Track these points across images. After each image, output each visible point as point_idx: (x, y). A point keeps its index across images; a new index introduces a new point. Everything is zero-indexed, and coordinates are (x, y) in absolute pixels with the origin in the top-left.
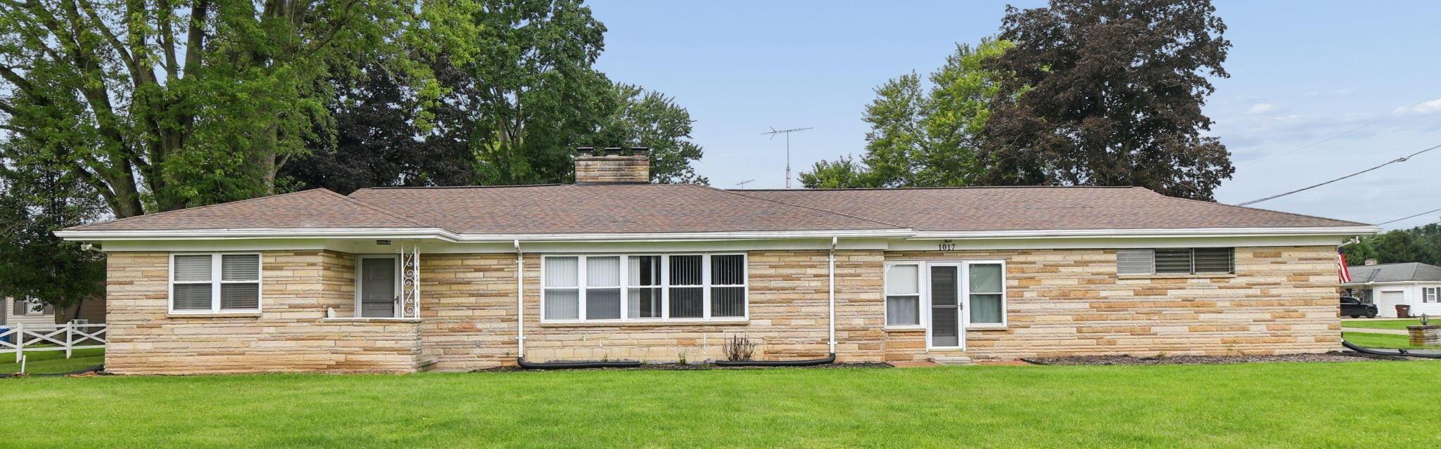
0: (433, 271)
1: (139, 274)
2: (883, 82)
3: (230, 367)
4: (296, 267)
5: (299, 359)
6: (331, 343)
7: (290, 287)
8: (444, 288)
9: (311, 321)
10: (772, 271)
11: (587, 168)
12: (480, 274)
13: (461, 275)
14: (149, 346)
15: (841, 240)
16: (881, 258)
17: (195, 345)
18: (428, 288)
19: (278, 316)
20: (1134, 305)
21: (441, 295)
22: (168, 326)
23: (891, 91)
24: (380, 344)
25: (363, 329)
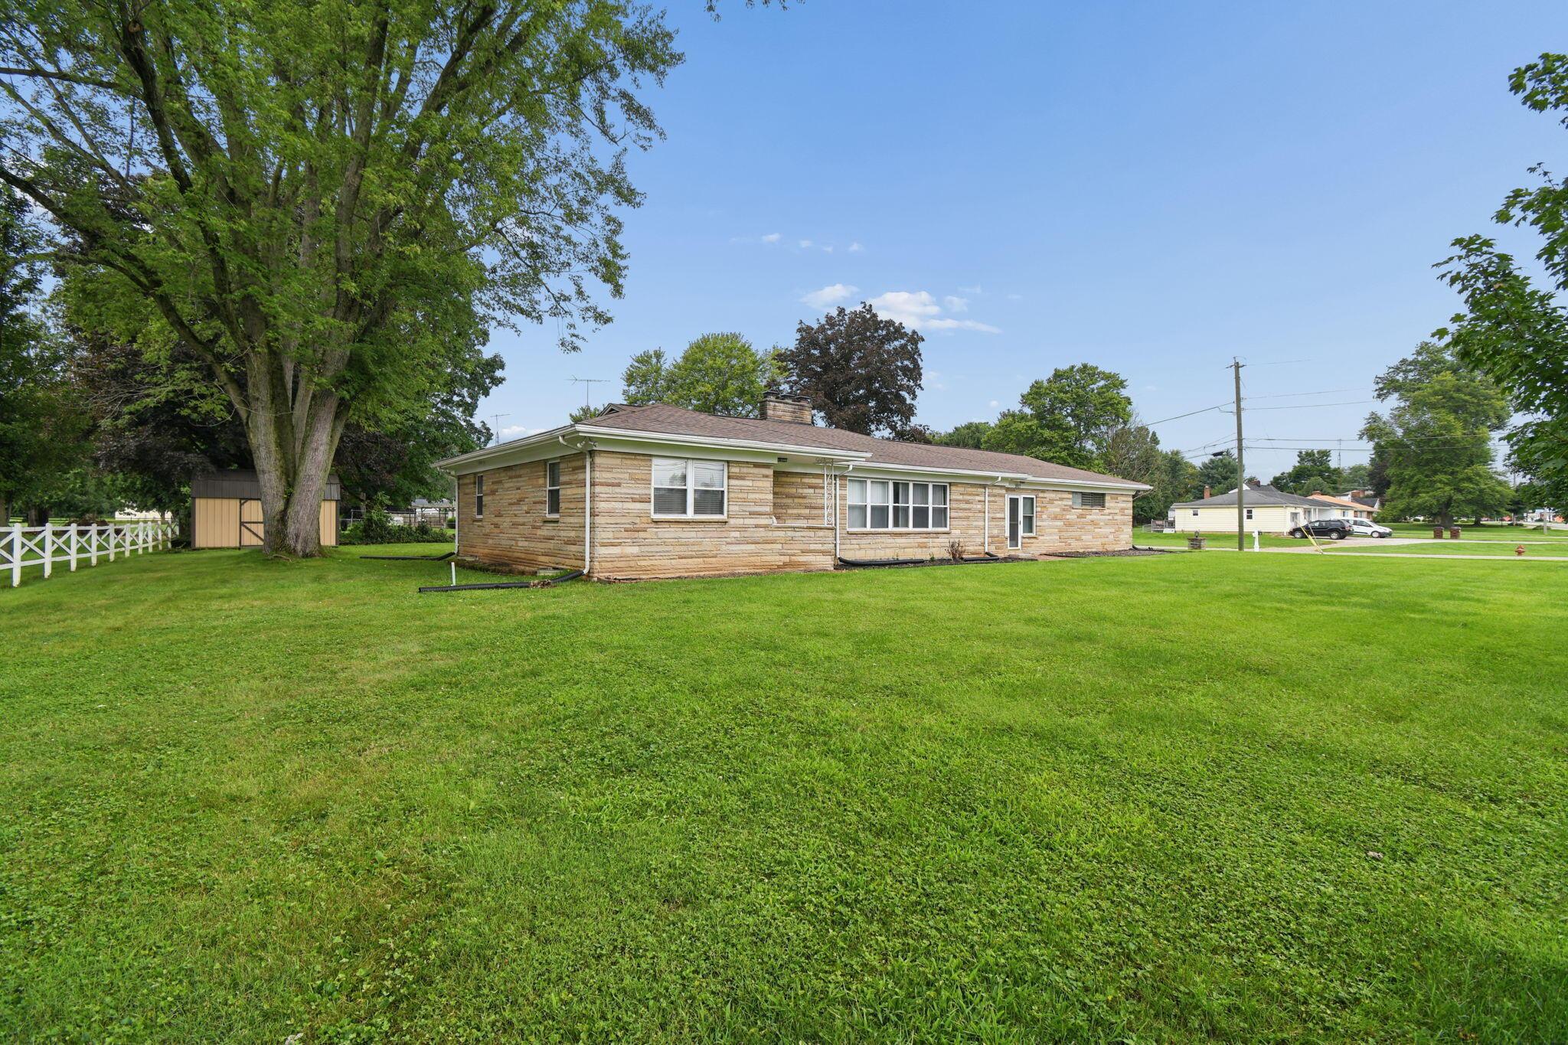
0: (782, 486)
1: (627, 476)
2: (639, 352)
3: (706, 570)
4: (754, 479)
5: (756, 560)
6: (779, 546)
7: (751, 496)
8: (789, 501)
9: (766, 527)
10: (961, 497)
11: (774, 409)
12: (812, 491)
13: (800, 491)
14: (635, 550)
15: (1004, 479)
16: (1004, 491)
17: (678, 548)
18: (779, 501)
19: (741, 521)
20: (1076, 523)
21: (788, 507)
22: (652, 530)
23: (644, 360)
24: (812, 547)
25: (802, 534)
